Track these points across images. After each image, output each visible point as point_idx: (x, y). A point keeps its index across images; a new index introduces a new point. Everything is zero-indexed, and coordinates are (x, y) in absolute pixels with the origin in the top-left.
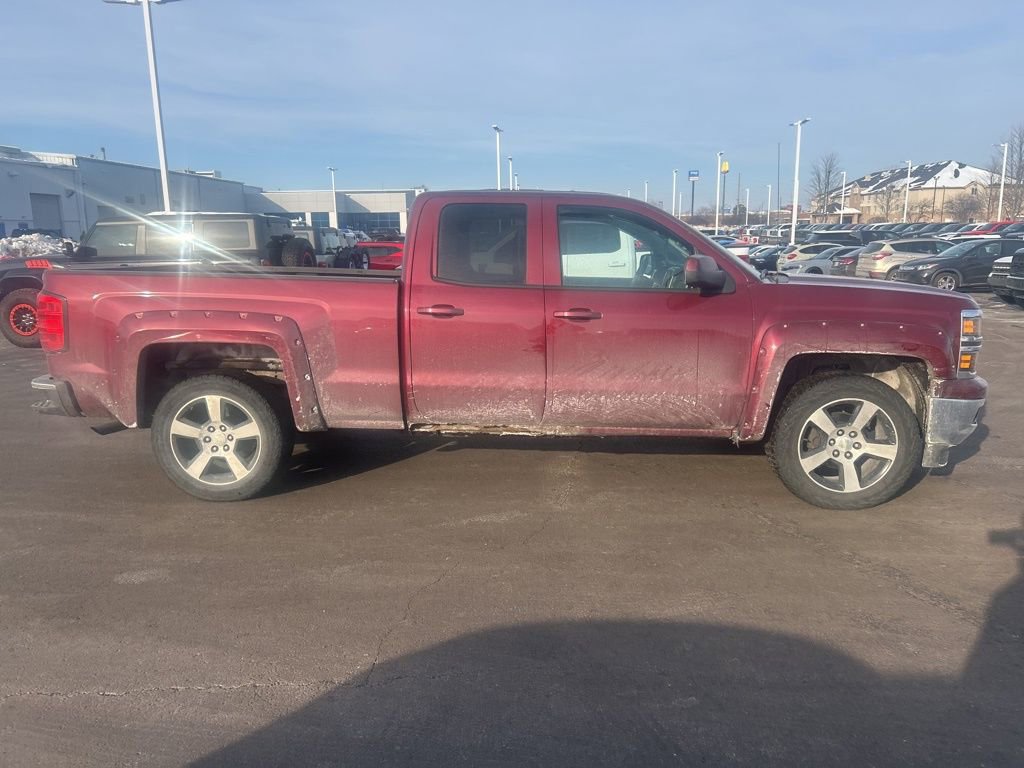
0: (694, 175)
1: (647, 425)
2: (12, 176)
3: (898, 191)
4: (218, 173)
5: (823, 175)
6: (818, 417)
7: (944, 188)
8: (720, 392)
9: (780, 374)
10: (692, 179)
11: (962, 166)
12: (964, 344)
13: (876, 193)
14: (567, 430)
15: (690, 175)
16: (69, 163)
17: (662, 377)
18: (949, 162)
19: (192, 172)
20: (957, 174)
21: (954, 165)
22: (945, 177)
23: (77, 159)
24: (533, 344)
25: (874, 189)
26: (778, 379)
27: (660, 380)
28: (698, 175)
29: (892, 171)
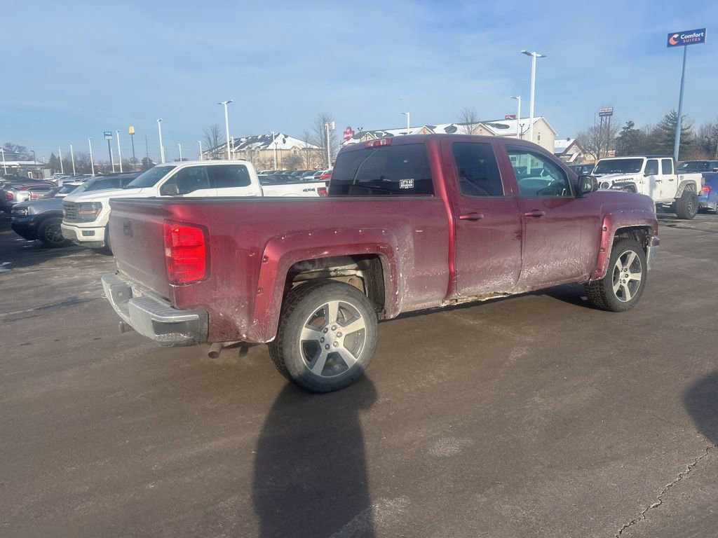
0: (108, 135)
3: (254, 151)
5: (212, 139)
7: (281, 150)
10: (107, 138)
11: (286, 137)
13: (241, 152)
15: (105, 135)
18: (279, 134)
20: (284, 142)
21: (282, 136)
22: (278, 143)
24: (516, 235)
25: (238, 149)
27: (567, 251)
28: (111, 135)
29: (247, 138)
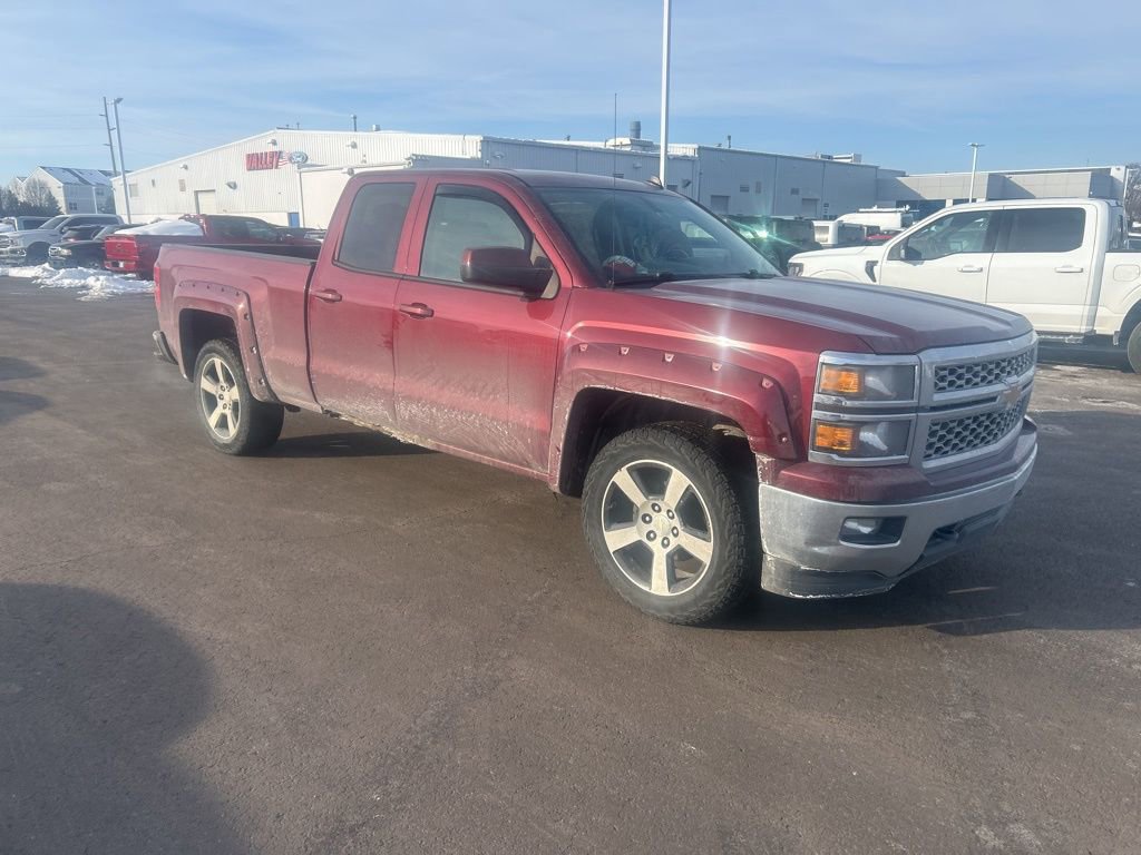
1: (487, 453)
2: (637, 168)
4: (858, 157)
6: (623, 479)
8: (528, 423)
9: (568, 410)
12: (820, 407)
14: (422, 442)
16: (690, 153)
17: (480, 395)
19: (829, 157)
23: (699, 148)
24: (384, 339)
26: (567, 417)
27: (477, 399)
